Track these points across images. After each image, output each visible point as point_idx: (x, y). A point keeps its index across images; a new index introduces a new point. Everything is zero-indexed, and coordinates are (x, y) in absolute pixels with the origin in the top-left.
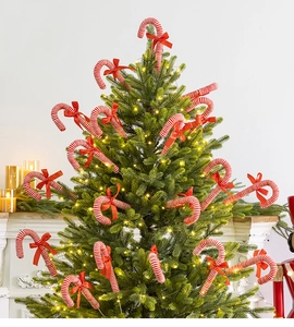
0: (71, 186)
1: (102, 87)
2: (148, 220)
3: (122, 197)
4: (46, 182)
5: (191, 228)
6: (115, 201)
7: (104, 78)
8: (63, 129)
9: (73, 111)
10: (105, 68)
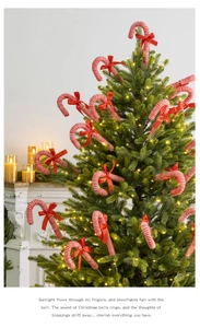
0: (74, 162)
1: (99, 79)
2: (139, 191)
3: (117, 172)
4: (53, 159)
5: (177, 198)
6: (111, 175)
7: (100, 72)
8: (66, 115)
9: (75, 100)
10: (101, 64)
